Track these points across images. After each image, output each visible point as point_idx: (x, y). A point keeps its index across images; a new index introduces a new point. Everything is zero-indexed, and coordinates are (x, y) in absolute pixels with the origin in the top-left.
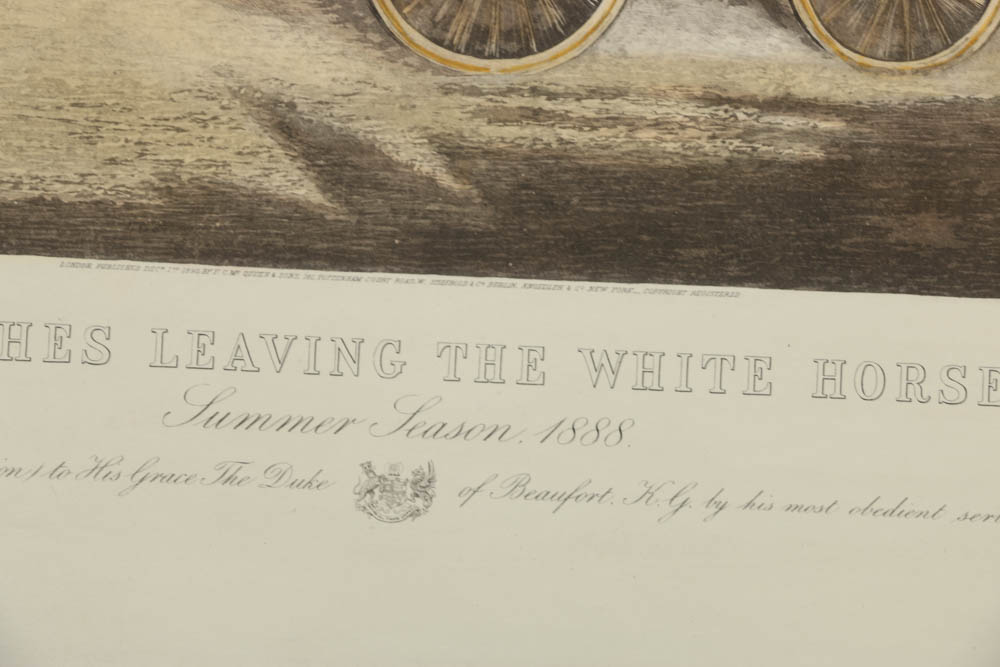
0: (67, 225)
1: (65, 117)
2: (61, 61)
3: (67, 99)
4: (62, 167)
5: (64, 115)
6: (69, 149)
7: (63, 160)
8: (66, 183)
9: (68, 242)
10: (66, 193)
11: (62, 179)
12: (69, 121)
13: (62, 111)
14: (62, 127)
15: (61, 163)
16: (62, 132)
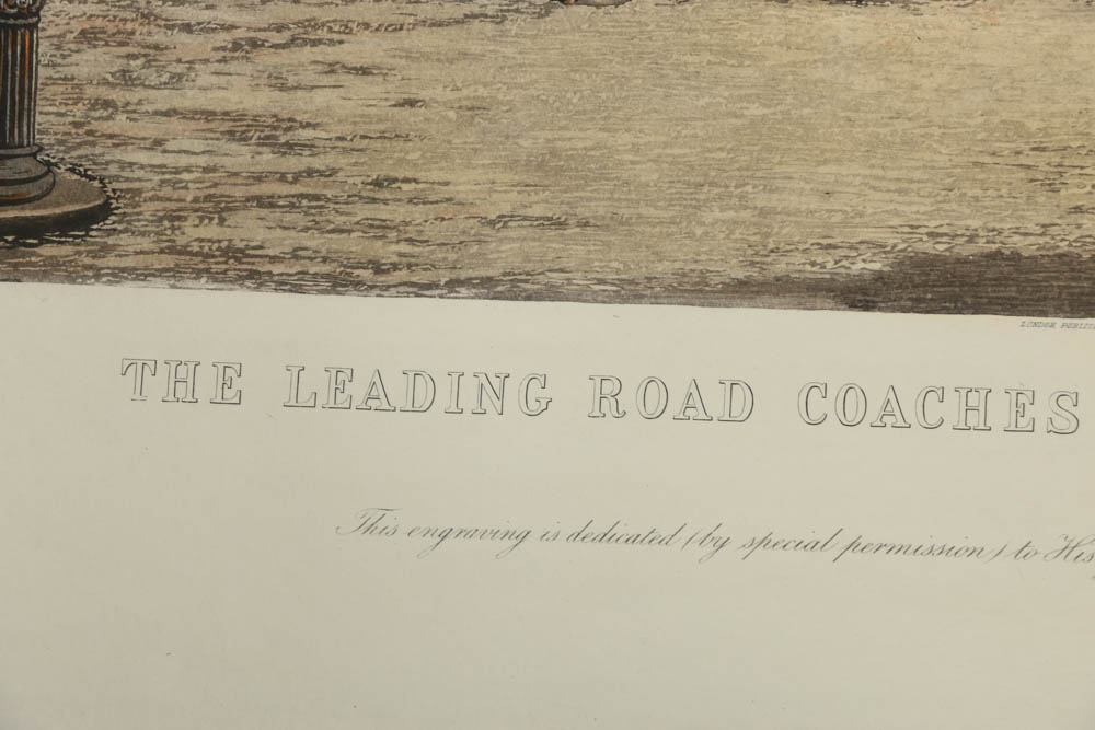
0: (1028, 280)
1: (1024, 162)
2: (1019, 101)
3: (1028, 143)
4: (1023, 217)
5: (1023, 160)
6: (1029, 198)
7: (1023, 210)
8: (1026, 234)
9: (1029, 299)
10: (1025, 246)
11: (1022, 231)
12: (1029, 167)
13: (1021, 156)
14: (1022, 174)
15: (1021, 213)
16: (1022, 180)
